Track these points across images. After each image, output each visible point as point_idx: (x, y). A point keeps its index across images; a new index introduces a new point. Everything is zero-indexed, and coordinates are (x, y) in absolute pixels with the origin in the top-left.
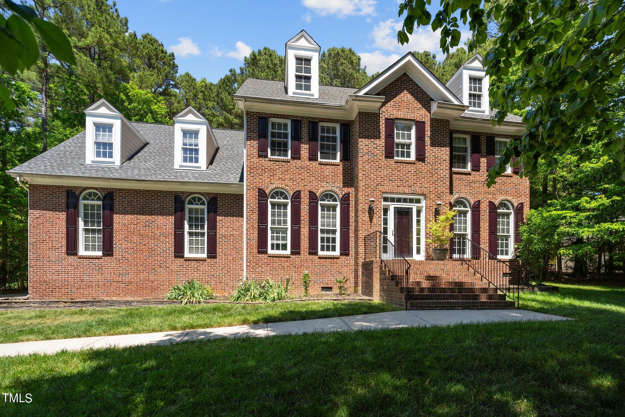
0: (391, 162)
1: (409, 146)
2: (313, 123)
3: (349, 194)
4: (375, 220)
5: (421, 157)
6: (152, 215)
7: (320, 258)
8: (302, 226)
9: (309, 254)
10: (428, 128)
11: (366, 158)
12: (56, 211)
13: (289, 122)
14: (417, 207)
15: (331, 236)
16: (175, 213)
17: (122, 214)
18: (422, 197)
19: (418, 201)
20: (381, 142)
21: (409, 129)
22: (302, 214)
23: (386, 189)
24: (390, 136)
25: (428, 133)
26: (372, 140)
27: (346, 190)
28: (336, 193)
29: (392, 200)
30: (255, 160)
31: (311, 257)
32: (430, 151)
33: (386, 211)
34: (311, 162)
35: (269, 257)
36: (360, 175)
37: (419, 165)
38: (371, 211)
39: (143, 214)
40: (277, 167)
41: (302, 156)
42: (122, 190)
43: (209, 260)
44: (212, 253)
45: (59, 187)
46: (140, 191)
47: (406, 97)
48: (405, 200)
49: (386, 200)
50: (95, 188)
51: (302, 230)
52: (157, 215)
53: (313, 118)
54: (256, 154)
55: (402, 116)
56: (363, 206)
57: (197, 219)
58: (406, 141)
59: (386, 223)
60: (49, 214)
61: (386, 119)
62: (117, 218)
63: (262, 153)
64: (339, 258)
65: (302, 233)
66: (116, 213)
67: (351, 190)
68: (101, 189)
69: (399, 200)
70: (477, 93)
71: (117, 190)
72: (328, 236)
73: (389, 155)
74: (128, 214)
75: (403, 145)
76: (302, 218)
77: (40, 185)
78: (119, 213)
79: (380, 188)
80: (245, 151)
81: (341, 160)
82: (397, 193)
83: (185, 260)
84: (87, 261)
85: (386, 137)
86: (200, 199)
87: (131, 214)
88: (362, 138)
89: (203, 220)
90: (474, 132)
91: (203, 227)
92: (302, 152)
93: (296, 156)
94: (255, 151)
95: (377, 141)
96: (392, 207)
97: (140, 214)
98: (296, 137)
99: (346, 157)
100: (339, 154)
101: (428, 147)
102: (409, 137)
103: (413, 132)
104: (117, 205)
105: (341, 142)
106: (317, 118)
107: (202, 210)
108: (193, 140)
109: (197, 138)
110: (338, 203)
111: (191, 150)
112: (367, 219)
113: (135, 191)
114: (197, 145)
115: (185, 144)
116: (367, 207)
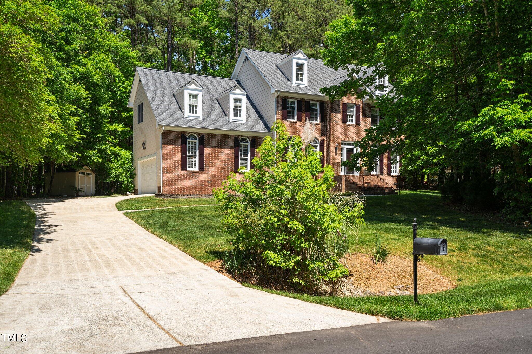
0: (345, 125)
1: (352, 116)
2: (308, 103)
3: (323, 140)
4: (338, 155)
5: (358, 123)
6: (223, 148)
10: (361, 108)
11: (334, 123)
12: (176, 145)
13: (296, 101)
14: (356, 148)
16: (235, 147)
17: (209, 147)
20: (341, 115)
21: (353, 108)
23: (343, 139)
24: (345, 111)
25: (361, 111)
26: (337, 114)
27: (322, 138)
28: (317, 139)
29: (345, 144)
30: (281, 121)
32: (363, 120)
33: (342, 149)
36: (331, 132)
37: (358, 127)
38: (336, 150)
39: (219, 148)
40: (291, 125)
41: (303, 119)
42: (209, 134)
45: (177, 132)
46: (218, 135)
48: (350, 145)
49: (342, 144)
50: (194, 133)
52: (226, 148)
53: (307, 99)
54: (281, 118)
55: (350, 102)
56: (332, 148)
57: (244, 150)
58: (352, 114)
59: (342, 156)
60: (172, 147)
61: (343, 103)
62: (206, 150)
63: (284, 118)
66: (207, 147)
67: (325, 138)
68: (198, 133)
69: (348, 144)
70: (382, 83)
71: (206, 134)
73: (344, 121)
74: (212, 147)
75: (350, 116)
77: (168, 131)
79: (340, 138)
80: (275, 116)
81: (320, 122)
82: (347, 141)
83: (239, 174)
84: (191, 174)
85: (343, 113)
86: (245, 139)
87: (213, 147)
88: (332, 113)
89: (247, 151)
91: (247, 155)
92: (302, 118)
93: (299, 119)
95: (339, 115)
96: (345, 147)
97: (217, 148)
98: (300, 110)
99: (322, 120)
100: (319, 118)
101: (361, 118)
102: (353, 111)
103: (355, 109)
104: (206, 142)
105: (320, 112)
106: (309, 100)
107: (247, 146)
108: (239, 104)
109: (240, 103)
110: (318, 144)
111: (237, 110)
112: (334, 154)
113: (215, 135)
114: (240, 107)
115: (235, 106)
116: (334, 148)
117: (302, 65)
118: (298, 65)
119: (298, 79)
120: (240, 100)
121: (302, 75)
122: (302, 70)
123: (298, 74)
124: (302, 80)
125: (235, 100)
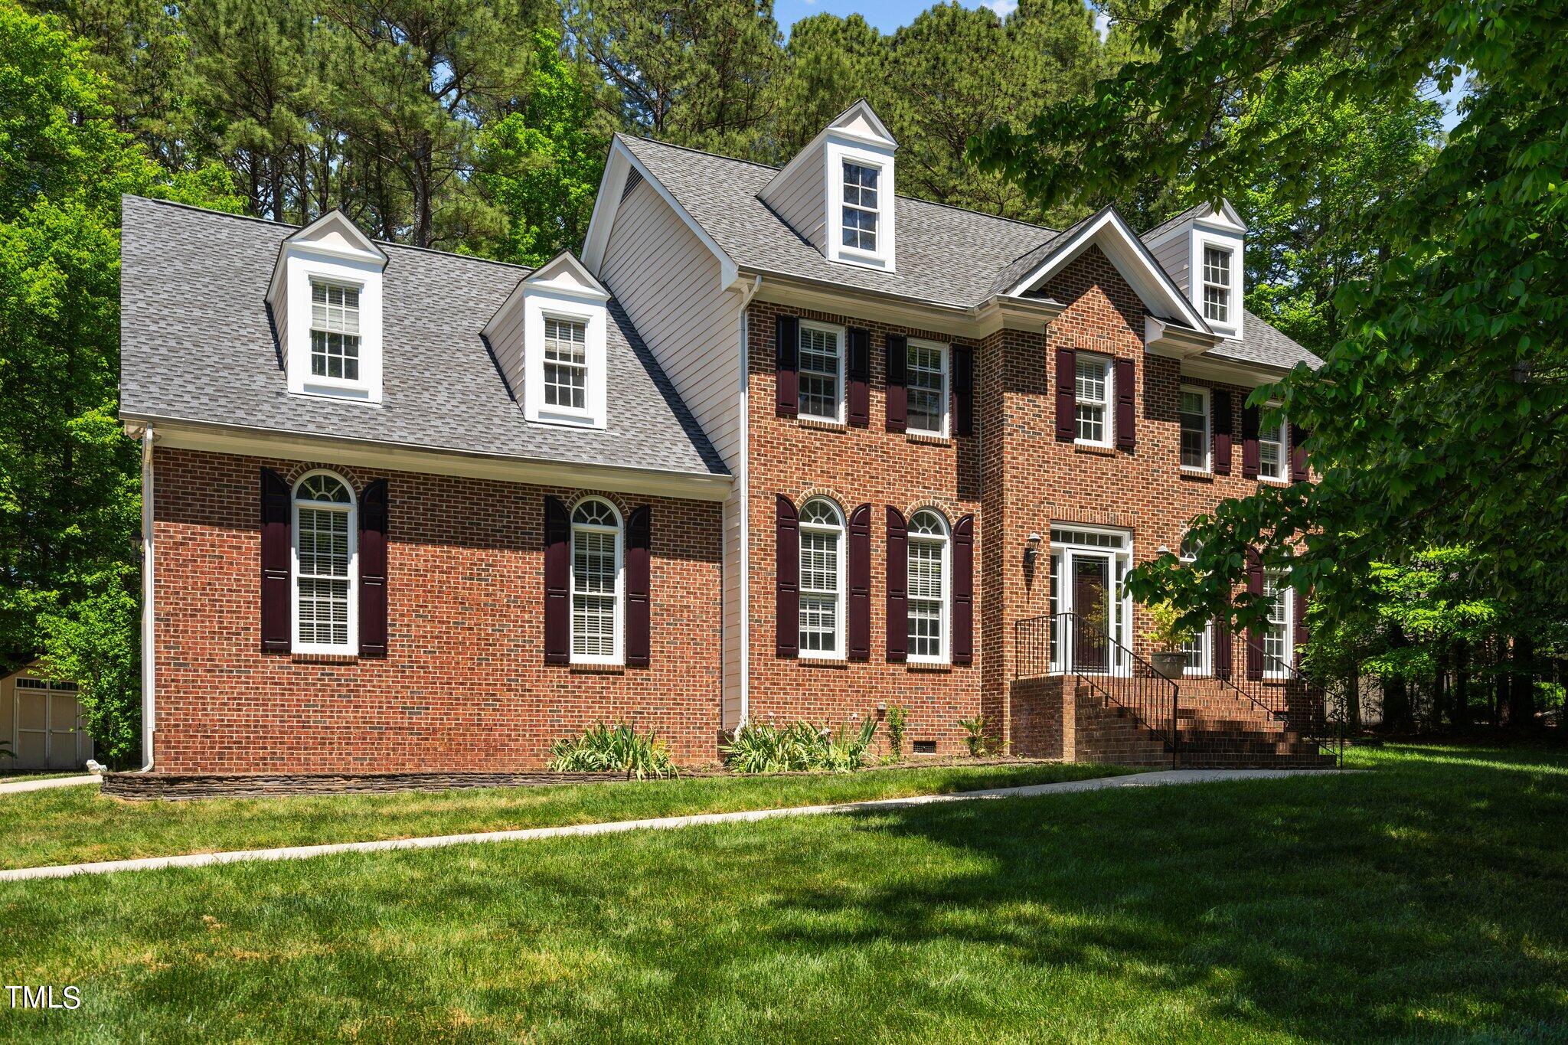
0: (1068, 449)
1: (1098, 411)
2: (896, 341)
3: (970, 517)
4: (1036, 585)
5: (1126, 441)
6: (487, 547)
7: (910, 670)
8: (873, 591)
9: (888, 660)
10: (1139, 375)
11: (1018, 437)
12: (230, 527)
13: (841, 334)
14: (1118, 555)
15: (929, 617)
16: (547, 543)
17: (411, 541)
18: (1126, 535)
19: (1117, 542)
20: (1048, 403)
21: (1101, 375)
22: (873, 563)
23: (1059, 512)
24: (1067, 389)
25: (1140, 388)
26: (1031, 397)
27: (965, 508)
28: (942, 514)
29: (1067, 537)
30: (770, 422)
31: (891, 667)
32: (1146, 430)
33: (1054, 561)
34: (892, 436)
35: (800, 665)
36: (1007, 477)
37: (1123, 459)
38: (1029, 559)
39: (463, 544)
40: (818, 444)
41: (873, 419)
42: (411, 475)
43: (629, 673)
44: (638, 653)
45: (237, 459)
46: (458, 480)
47: (1095, 299)
48: (1092, 539)
49: (1055, 536)
50: (330, 467)
51: (873, 600)
52: (502, 548)
53: (896, 328)
54: (772, 409)
55: (1090, 346)
56: (1013, 552)
57: (595, 560)
58: (1095, 401)
59: (1054, 592)
60: (210, 534)
61: (1059, 350)
62: (396, 552)
63: (785, 409)
64: (950, 672)
65: (873, 609)
66: (395, 540)
67: (976, 508)
68: (354, 469)
69: (1079, 538)
70: (1219, 285)
71: (396, 474)
72: (923, 616)
73: (1066, 431)
74: (426, 542)
75: (1087, 409)
76: (873, 573)
77: (185, 452)
78: (401, 540)
79: (1047, 509)
80: (743, 399)
81: (953, 435)
82: (1079, 523)
83: (572, 672)
84: (317, 671)
85: (1059, 393)
86: (602, 509)
87: (433, 542)
88: (1010, 390)
89: (610, 564)
90: (1218, 384)
91: (610, 584)
92: (872, 411)
93: (859, 418)
94: (769, 402)
95: (1040, 400)
96: (1069, 552)
97: (457, 544)
98: (859, 373)
99: (963, 428)
100: (947, 417)
101: (1140, 421)
102: (1101, 390)
103: (1109, 381)
104: (396, 517)
105: (955, 389)
106: (903, 329)
107: (610, 539)
108: (571, 346)
109: (580, 337)
110: (946, 537)
111: (564, 370)
112: (1020, 580)
113: (444, 480)
114: (580, 358)
115: (550, 354)
116: (1020, 553)
117: (870, 175)
118: (852, 170)
119: (850, 239)
120: (577, 328)
121: (870, 220)
122: (871, 199)
123: (848, 214)
124: (869, 242)
125: (554, 325)
